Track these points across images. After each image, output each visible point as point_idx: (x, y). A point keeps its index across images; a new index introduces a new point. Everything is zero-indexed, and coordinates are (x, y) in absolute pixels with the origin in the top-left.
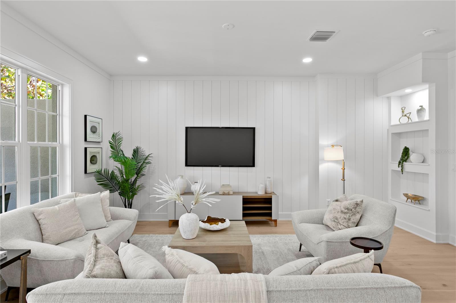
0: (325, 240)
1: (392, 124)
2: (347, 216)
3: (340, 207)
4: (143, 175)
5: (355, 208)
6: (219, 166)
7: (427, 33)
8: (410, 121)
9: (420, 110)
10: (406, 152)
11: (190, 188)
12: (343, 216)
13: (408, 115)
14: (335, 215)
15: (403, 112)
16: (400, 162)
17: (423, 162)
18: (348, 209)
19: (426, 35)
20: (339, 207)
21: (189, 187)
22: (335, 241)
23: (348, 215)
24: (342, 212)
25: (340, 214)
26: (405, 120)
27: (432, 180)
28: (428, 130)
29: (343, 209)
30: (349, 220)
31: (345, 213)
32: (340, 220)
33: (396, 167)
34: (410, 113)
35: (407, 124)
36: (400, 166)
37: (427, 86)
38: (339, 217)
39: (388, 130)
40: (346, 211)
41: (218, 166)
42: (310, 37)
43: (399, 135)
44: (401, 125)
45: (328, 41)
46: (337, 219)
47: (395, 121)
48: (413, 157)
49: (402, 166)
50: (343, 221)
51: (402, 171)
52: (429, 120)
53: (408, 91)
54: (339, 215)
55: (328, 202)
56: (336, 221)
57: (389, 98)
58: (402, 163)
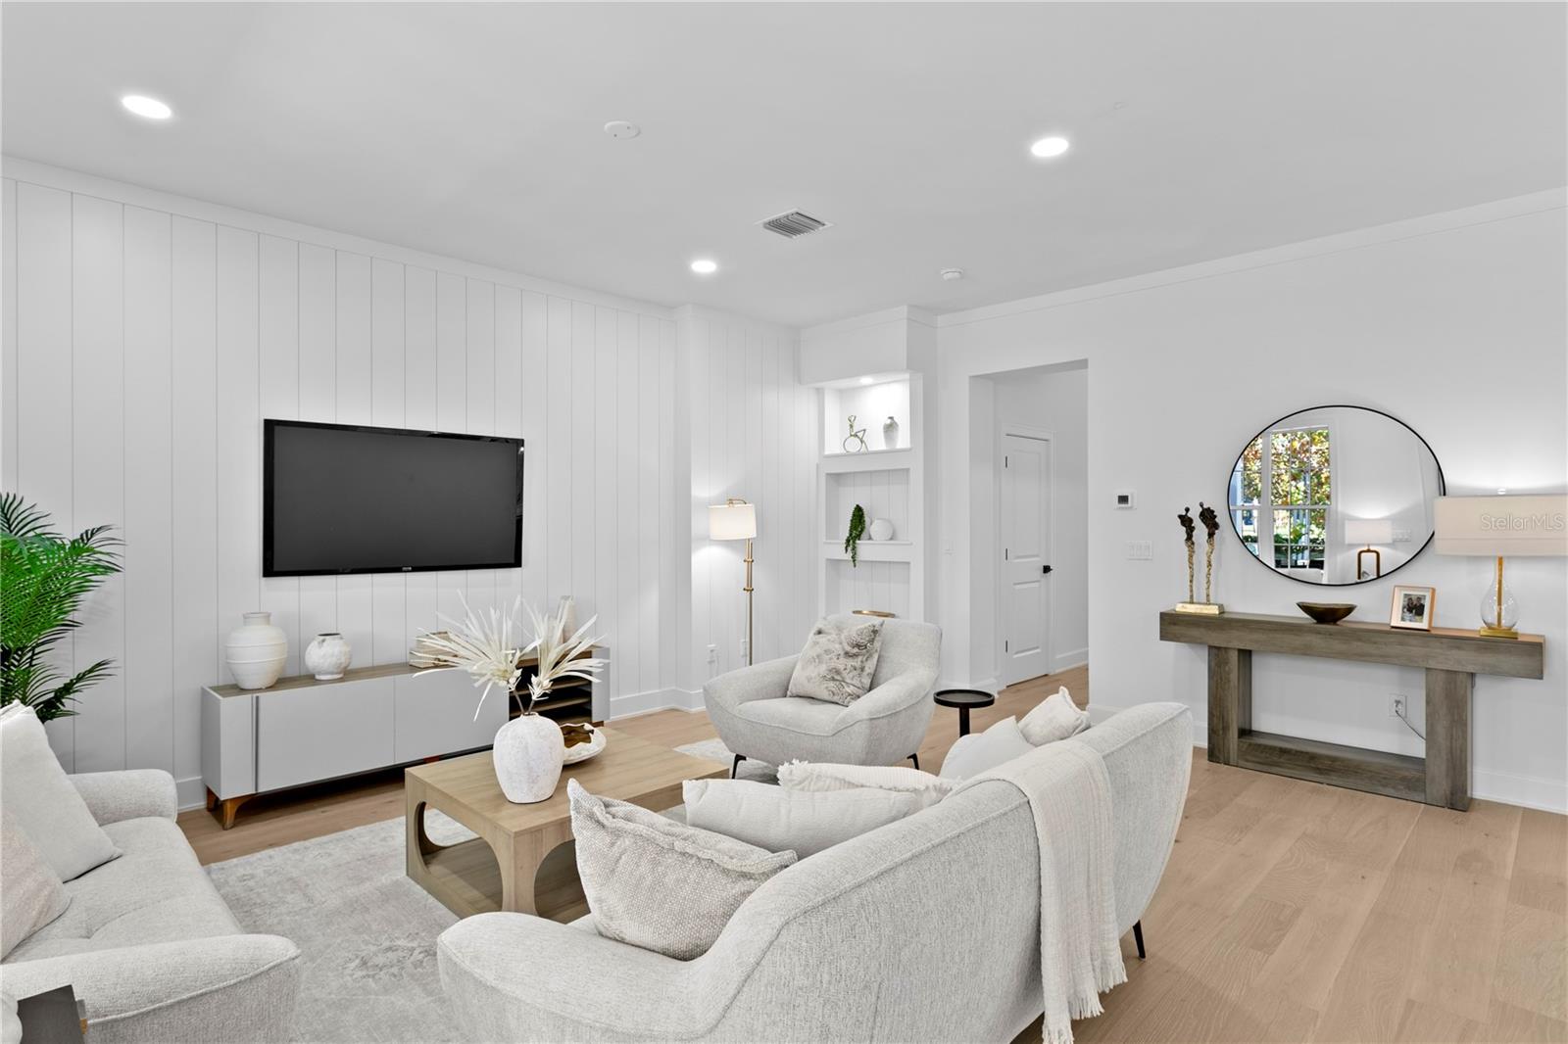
0: (865, 717)
1: (827, 453)
2: (857, 662)
3: (841, 643)
4: (74, 624)
5: (872, 641)
6: (404, 569)
7: (949, 275)
8: (863, 449)
9: (891, 428)
10: (859, 515)
11: (300, 657)
12: (851, 662)
13: (860, 435)
14: (833, 665)
15: (851, 426)
16: (848, 541)
17: (891, 539)
18: (858, 646)
19: (947, 277)
20: (837, 646)
21: (297, 651)
22: (882, 715)
23: (860, 658)
24: (847, 654)
25: (842, 660)
26: (854, 446)
27: (917, 573)
28: (908, 470)
29: (848, 648)
30: (862, 669)
31: (855, 656)
32: (845, 674)
33: (840, 552)
34: (865, 430)
35: (858, 454)
36: (849, 549)
37: (907, 376)
38: (842, 667)
39: (817, 465)
40: (856, 650)
41: (398, 570)
42: (767, 220)
43: (836, 478)
44: (848, 455)
45: (798, 238)
46: (838, 672)
47: (833, 447)
48: (874, 527)
49: (854, 549)
50: (851, 675)
51: (854, 561)
52: (910, 449)
53: (866, 380)
54: (842, 663)
55: (712, 651)
56: (837, 677)
57: (820, 392)
58: (854, 542)
